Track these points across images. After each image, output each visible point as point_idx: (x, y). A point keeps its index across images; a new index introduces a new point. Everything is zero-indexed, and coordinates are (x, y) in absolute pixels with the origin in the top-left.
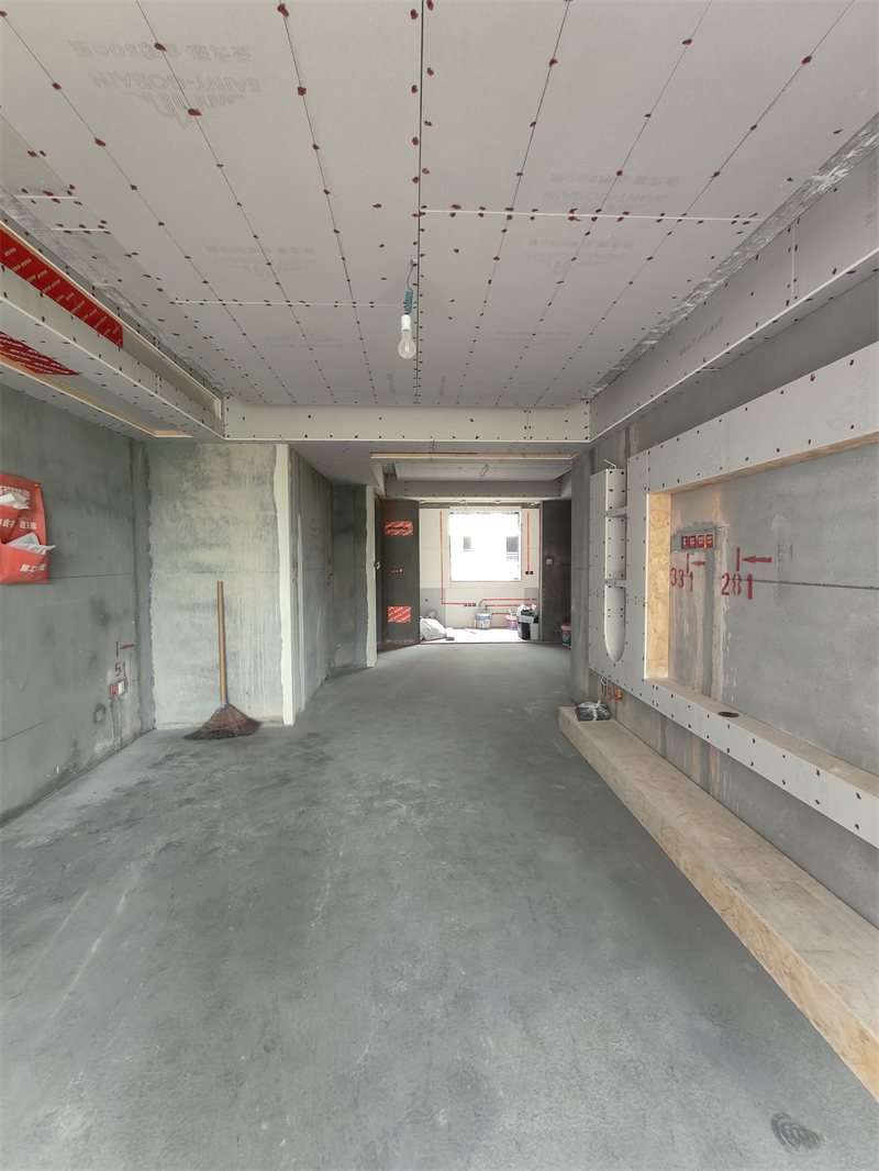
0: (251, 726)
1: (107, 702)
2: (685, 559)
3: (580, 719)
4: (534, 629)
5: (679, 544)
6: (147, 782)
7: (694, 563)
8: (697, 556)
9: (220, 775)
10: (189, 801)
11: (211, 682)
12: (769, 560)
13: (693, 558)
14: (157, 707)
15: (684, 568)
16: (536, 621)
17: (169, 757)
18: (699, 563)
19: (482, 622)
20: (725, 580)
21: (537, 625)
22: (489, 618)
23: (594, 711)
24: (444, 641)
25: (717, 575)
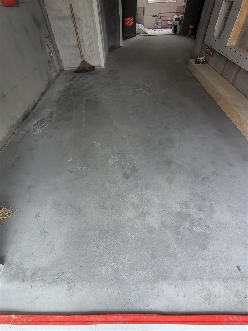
0: (92, 68)
1: (50, 60)
3: (196, 63)
4: (179, 27)
6: (72, 85)
9: (90, 83)
10: (86, 90)
11: (77, 52)
14: (63, 62)
16: (180, 24)
17: (73, 78)
19: (158, 25)
21: (180, 26)
22: (161, 23)
23: (201, 60)
24: (144, 34)
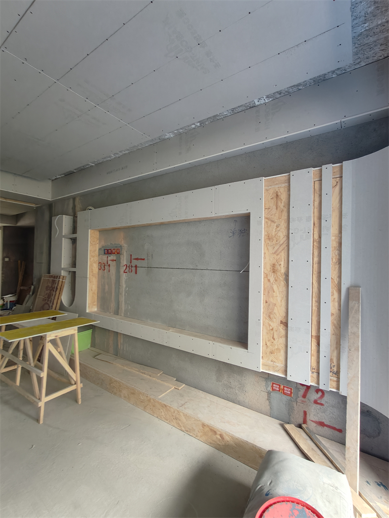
2: (106, 259)
5: (103, 252)
7: (111, 260)
8: (112, 257)
12: (144, 259)
13: (110, 258)
15: (106, 262)
18: (113, 260)
20: (125, 267)
25: (122, 265)
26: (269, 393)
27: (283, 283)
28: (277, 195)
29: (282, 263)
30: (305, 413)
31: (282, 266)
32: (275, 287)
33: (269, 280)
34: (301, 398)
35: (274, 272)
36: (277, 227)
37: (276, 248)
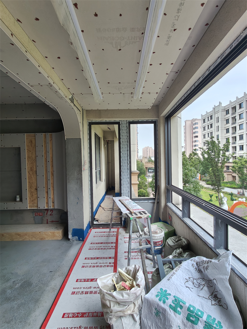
26: (34, 217)
27: (35, 175)
28: (31, 141)
29: (34, 167)
30: (47, 220)
31: (35, 168)
32: (32, 176)
33: (30, 174)
34: (46, 215)
35: (31, 171)
36: (32, 153)
37: (32, 162)
